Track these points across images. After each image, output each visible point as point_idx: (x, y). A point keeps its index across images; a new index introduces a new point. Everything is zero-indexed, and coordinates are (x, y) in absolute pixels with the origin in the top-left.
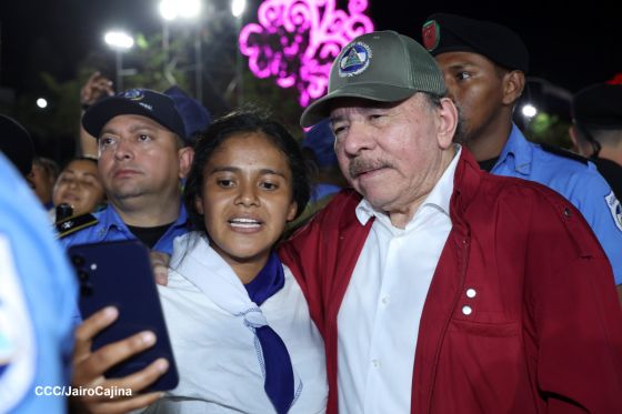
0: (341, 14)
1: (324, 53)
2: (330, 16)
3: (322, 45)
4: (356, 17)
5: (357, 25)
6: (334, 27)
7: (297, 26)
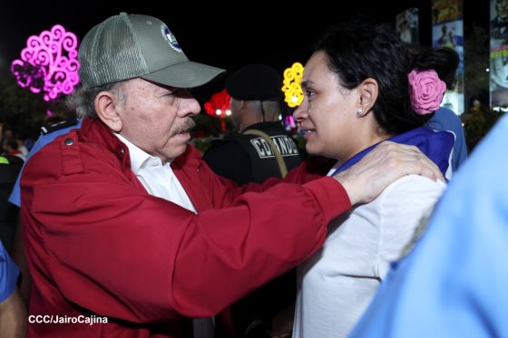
0: (64, 58)
1: (57, 77)
2: (59, 58)
3: (55, 73)
4: (72, 60)
5: (73, 64)
6: (61, 64)
7: (41, 62)
